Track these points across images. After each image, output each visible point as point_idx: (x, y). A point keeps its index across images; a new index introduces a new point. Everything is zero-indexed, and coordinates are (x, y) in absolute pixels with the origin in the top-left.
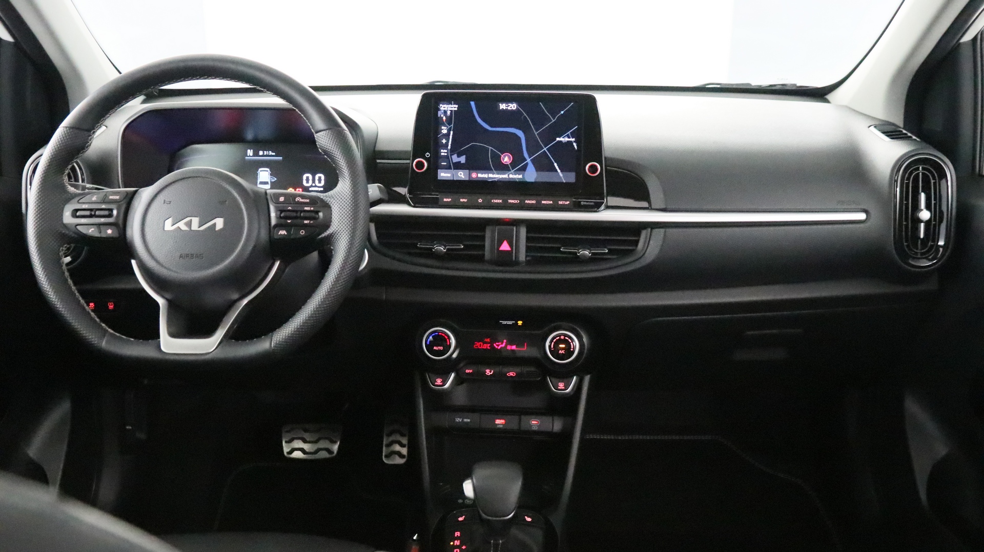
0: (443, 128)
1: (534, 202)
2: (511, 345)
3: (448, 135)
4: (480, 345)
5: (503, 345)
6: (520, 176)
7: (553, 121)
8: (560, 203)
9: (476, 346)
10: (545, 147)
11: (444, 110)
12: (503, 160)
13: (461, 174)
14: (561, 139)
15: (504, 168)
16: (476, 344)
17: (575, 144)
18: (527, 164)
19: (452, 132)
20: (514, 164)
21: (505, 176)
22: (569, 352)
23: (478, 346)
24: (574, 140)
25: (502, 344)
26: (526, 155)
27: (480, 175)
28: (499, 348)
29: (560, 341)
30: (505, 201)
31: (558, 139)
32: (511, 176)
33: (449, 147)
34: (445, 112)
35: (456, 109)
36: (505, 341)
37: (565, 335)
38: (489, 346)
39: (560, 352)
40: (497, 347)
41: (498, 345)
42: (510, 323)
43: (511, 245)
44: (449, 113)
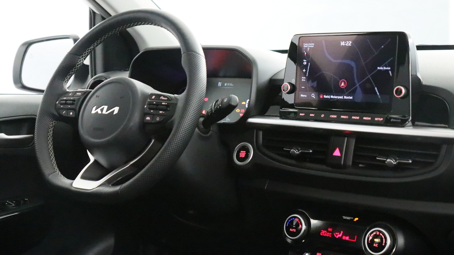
0: (304, 60)
1: (358, 118)
2: (346, 236)
3: (306, 66)
4: (325, 233)
5: (340, 236)
6: (351, 98)
7: (376, 53)
8: (376, 119)
9: (322, 234)
10: (370, 74)
11: (306, 47)
12: (341, 84)
13: (313, 95)
14: (381, 68)
15: (340, 92)
16: (322, 232)
17: (390, 72)
18: (356, 88)
19: (309, 64)
20: (347, 88)
21: (341, 97)
22: (381, 247)
23: (323, 234)
24: (389, 68)
25: (340, 234)
26: (356, 81)
27: (325, 97)
28: (337, 237)
29: (376, 236)
30: (339, 117)
31: (378, 68)
32: (345, 97)
33: (307, 76)
34: (306, 48)
35: (313, 46)
36: (342, 232)
37: (380, 232)
38: (331, 235)
39: (374, 245)
40: (335, 236)
41: (337, 235)
42: (349, 218)
43: (341, 152)
44: (308, 49)
